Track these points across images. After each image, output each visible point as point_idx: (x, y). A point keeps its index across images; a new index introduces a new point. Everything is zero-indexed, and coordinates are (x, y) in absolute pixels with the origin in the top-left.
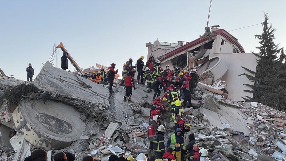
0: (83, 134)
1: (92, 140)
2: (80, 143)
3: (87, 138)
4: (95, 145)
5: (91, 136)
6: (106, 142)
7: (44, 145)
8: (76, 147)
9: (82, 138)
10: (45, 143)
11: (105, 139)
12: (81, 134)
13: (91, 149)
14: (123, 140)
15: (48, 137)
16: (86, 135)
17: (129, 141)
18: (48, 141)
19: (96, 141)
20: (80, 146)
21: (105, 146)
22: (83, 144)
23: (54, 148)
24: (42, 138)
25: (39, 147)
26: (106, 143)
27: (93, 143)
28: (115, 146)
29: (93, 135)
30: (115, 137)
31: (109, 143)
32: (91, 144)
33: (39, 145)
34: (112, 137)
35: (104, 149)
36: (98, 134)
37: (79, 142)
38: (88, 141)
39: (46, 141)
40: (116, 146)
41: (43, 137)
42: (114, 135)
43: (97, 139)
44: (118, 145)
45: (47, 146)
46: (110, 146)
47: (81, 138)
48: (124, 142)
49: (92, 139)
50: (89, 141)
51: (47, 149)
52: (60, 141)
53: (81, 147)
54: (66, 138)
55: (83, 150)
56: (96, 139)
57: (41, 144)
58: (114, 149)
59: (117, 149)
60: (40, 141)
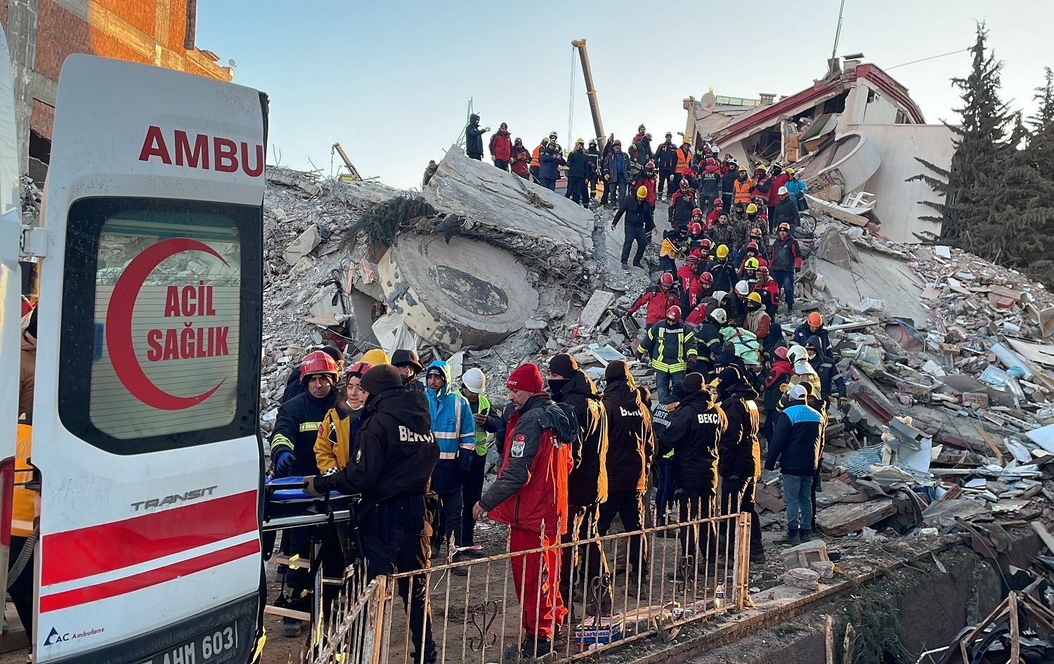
0: (532, 317)
1: (553, 330)
2: (527, 337)
3: (543, 325)
4: (559, 342)
5: (550, 320)
6: (583, 336)
7: (446, 339)
8: (516, 346)
9: (530, 324)
10: (448, 333)
11: (583, 328)
12: (529, 317)
13: (550, 351)
14: (624, 332)
15: (455, 321)
16: (539, 319)
17: (637, 334)
18: (455, 330)
19: (563, 332)
20: (526, 344)
21: (582, 345)
22: (533, 339)
23: (468, 347)
24: (442, 321)
25: (435, 343)
26: (585, 338)
27: (556, 336)
28: (605, 345)
29: (555, 318)
30: (605, 325)
31: (591, 338)
32: (550, 339)
33: (435, 337)
34: (599, 324)
35: (581, 351)
36: (567, 317)
37: (523, 333)
38: (544, 333)
39: (451, 330)
40: (608, 346)
41: (445, 319)
42: (604, 320)
43: (564, 329)
44: (613, 344)
45: (453, 342)
46: (594, 346)
47: (528, 326)
48: (627, 337)
49: (553, 328)
50: (547, 333)
51: (453, 347)
52: (481, 331)
53: (528, 345)
54: (495, 323)
55: (532, 354)
56: (561, 329)
57: (441, 337)
58: (602, 352)
59: (609, 352)
60: (439, 328)
